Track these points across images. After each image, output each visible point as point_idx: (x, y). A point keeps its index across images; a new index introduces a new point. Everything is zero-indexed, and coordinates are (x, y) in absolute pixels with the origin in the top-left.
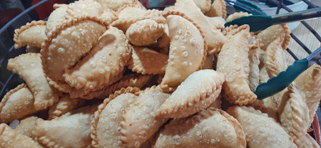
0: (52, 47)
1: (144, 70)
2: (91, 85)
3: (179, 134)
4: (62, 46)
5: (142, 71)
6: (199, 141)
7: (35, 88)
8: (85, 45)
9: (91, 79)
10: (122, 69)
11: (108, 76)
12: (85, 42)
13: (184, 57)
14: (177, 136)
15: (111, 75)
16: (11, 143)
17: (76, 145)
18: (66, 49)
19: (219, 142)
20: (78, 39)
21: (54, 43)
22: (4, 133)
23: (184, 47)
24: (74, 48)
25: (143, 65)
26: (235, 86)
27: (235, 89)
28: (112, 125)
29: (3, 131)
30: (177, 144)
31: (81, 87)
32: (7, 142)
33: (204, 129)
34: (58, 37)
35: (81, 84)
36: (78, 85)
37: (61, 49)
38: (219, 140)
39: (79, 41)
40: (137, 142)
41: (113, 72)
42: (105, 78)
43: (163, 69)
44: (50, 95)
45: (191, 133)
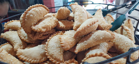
0: (28, 14)
1: (65, 26)
2: (44, 30)
3: (86, 40)
4: (32, 14)
5: (64, 27)
6: (95, 40)
7: (15, 42)
8: (41, 15)
9: (44, 28)
10: (56, 25)
11: (51, 27)
12: (41, 14)
13: (81, 16)
14: (85, 41)
15: (52, 27)
16: (6, 56)
17: (38, 57)
18: (34, 15)
19: (104, 38)
20: (38, 12)
21: (28, 13)
22: (3, 51)
23: (80, 13)
24: (37, 15)
25: (64, 24)
26: (103, 24)
27: (103, 25)
28: (55, 44)
29: (2, 51)
30: (86, 44)
31: (40, 31)
32: (4, 56)
33: (96, 35)
34: (31, 11)
35: (40, 29)
36: (39, 30)
37: (31, 15)
38: (104, 37)
39: (39, 13)
40: (68, 46)
41: (53, 26)
42: (50, 28)
43: (72, 25)
44: (21, 44)
45: (91, 38)
